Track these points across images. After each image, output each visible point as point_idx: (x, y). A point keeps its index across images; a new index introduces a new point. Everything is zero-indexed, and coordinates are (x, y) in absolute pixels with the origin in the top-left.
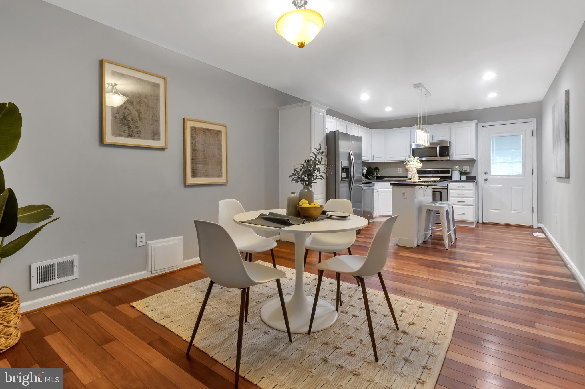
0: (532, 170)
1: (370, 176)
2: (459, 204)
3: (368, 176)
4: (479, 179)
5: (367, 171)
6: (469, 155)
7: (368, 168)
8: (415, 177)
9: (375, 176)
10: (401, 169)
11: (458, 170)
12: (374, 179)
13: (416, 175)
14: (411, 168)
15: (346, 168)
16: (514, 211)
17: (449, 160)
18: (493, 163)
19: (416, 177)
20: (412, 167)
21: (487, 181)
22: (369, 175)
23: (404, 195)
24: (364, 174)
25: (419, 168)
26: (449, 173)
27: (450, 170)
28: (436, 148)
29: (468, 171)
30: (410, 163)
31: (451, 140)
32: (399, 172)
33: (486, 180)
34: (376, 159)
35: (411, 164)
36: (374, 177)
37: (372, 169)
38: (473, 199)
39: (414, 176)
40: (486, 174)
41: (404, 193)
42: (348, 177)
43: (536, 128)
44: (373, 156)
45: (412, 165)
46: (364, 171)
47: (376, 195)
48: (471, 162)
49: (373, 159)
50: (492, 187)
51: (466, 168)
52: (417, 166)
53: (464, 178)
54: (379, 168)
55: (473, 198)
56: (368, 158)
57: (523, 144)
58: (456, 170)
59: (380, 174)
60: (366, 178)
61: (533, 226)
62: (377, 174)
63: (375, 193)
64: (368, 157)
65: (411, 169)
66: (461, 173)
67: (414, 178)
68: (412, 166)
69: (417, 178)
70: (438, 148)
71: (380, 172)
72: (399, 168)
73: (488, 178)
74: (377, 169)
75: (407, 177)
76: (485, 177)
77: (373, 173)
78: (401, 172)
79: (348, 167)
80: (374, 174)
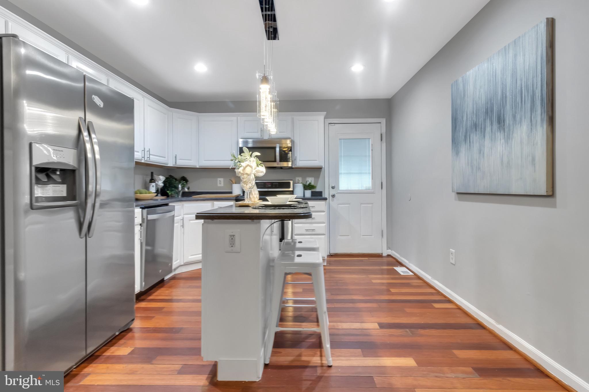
0: (382, 183)
1: (172, 191)
2: (308, 233)
3: (168, 192)
4: (326, 195)
5: (164, 182)
6: (316, 160)
7: (167, 178)
8: (253, 194)
9: (180, 191)
10: (222, 180)
11: (302, 183)
12: (178, 197)
13: (254, 191)
14: (247, 174)
15: (62, 170)
16: (363, 236)
17: (291, 168)
18: (341, 173)
19: (255, 194)
20: (249, 173)
21: (335, 198)
22: (169, 189)
23: (232, 244)
24: (160, 187)
25: (261, 174)
26: (289, 187)
27: (291, 182)
28: (274, 148)
29: (313, 184)
30: (244, 164)
31: (293, 139)
32: (219, 185)
33: (333, 196)
34: (181, 163)
35: (246, 166)
36: (178, 193)
37: (174, 180)
38: (325, 225)
39: (251, 191)
40: (333, 188)
41: (232, 237)
42: (72, 195)
43: (385, 131)
44: (176, 157)
45: (248, 167)
46: (158, 182)
47: (179, 226)
48: (317, 171)
49: (176, 162)
50: (340, 205)
51: (310, 180)
52: (256, 171)
53: (308, 194)
54: (188, 179)
55: (324, 223)
56: (166, 159)
57: (372, 150)
58: (298, 183)
59: (188, 189)
60: (162, 195)
61: (382, 254)
62: (183, 188)
63: (177, 223)
64: (165, 157)
65: (245, 176)
66: (307, 187)
67: (251, 196)
68: (248, 170)
69: (255, 196)
70: (278, 149)
71: (190, 184)
72: (219, 179)
73: (336, 194)
74: (184, 180)
75: (231, 193)
76: (332, 192)
77: (177, 186)
78: (222, 185)
79: (74, 167)
80: (177, 188)
